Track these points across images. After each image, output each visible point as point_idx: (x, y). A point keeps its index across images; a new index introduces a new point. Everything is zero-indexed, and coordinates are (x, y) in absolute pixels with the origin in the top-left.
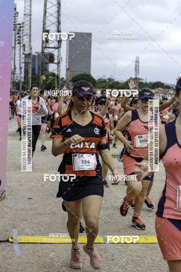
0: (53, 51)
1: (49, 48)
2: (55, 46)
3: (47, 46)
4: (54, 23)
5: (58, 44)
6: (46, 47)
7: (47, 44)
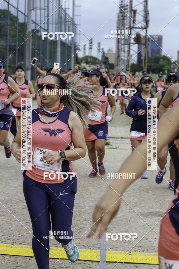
0: (140, 31)
1: (136, 28)
2: (142, 26)
3: (135, 26)
4: (141, 3)
5: (145, 24)
6: (133, 28)
7: (134, 24)
